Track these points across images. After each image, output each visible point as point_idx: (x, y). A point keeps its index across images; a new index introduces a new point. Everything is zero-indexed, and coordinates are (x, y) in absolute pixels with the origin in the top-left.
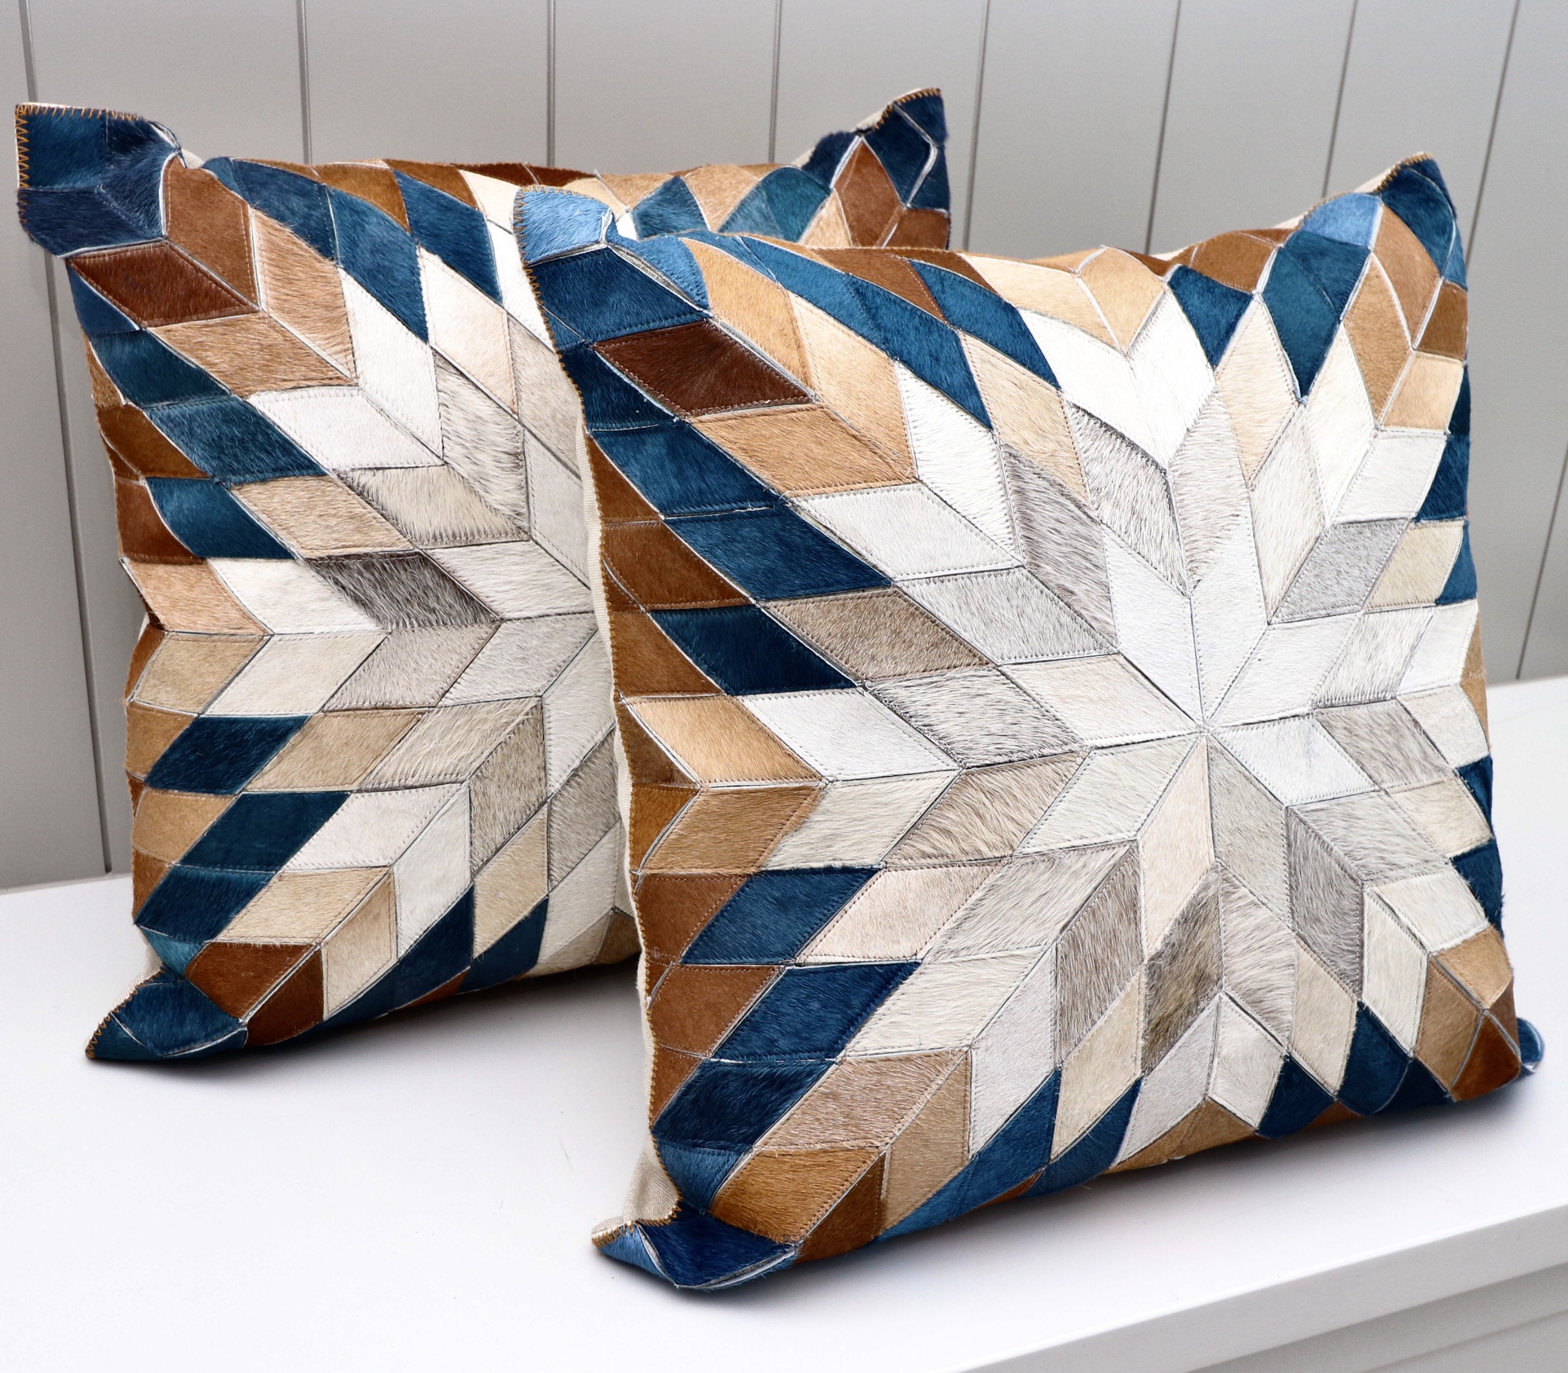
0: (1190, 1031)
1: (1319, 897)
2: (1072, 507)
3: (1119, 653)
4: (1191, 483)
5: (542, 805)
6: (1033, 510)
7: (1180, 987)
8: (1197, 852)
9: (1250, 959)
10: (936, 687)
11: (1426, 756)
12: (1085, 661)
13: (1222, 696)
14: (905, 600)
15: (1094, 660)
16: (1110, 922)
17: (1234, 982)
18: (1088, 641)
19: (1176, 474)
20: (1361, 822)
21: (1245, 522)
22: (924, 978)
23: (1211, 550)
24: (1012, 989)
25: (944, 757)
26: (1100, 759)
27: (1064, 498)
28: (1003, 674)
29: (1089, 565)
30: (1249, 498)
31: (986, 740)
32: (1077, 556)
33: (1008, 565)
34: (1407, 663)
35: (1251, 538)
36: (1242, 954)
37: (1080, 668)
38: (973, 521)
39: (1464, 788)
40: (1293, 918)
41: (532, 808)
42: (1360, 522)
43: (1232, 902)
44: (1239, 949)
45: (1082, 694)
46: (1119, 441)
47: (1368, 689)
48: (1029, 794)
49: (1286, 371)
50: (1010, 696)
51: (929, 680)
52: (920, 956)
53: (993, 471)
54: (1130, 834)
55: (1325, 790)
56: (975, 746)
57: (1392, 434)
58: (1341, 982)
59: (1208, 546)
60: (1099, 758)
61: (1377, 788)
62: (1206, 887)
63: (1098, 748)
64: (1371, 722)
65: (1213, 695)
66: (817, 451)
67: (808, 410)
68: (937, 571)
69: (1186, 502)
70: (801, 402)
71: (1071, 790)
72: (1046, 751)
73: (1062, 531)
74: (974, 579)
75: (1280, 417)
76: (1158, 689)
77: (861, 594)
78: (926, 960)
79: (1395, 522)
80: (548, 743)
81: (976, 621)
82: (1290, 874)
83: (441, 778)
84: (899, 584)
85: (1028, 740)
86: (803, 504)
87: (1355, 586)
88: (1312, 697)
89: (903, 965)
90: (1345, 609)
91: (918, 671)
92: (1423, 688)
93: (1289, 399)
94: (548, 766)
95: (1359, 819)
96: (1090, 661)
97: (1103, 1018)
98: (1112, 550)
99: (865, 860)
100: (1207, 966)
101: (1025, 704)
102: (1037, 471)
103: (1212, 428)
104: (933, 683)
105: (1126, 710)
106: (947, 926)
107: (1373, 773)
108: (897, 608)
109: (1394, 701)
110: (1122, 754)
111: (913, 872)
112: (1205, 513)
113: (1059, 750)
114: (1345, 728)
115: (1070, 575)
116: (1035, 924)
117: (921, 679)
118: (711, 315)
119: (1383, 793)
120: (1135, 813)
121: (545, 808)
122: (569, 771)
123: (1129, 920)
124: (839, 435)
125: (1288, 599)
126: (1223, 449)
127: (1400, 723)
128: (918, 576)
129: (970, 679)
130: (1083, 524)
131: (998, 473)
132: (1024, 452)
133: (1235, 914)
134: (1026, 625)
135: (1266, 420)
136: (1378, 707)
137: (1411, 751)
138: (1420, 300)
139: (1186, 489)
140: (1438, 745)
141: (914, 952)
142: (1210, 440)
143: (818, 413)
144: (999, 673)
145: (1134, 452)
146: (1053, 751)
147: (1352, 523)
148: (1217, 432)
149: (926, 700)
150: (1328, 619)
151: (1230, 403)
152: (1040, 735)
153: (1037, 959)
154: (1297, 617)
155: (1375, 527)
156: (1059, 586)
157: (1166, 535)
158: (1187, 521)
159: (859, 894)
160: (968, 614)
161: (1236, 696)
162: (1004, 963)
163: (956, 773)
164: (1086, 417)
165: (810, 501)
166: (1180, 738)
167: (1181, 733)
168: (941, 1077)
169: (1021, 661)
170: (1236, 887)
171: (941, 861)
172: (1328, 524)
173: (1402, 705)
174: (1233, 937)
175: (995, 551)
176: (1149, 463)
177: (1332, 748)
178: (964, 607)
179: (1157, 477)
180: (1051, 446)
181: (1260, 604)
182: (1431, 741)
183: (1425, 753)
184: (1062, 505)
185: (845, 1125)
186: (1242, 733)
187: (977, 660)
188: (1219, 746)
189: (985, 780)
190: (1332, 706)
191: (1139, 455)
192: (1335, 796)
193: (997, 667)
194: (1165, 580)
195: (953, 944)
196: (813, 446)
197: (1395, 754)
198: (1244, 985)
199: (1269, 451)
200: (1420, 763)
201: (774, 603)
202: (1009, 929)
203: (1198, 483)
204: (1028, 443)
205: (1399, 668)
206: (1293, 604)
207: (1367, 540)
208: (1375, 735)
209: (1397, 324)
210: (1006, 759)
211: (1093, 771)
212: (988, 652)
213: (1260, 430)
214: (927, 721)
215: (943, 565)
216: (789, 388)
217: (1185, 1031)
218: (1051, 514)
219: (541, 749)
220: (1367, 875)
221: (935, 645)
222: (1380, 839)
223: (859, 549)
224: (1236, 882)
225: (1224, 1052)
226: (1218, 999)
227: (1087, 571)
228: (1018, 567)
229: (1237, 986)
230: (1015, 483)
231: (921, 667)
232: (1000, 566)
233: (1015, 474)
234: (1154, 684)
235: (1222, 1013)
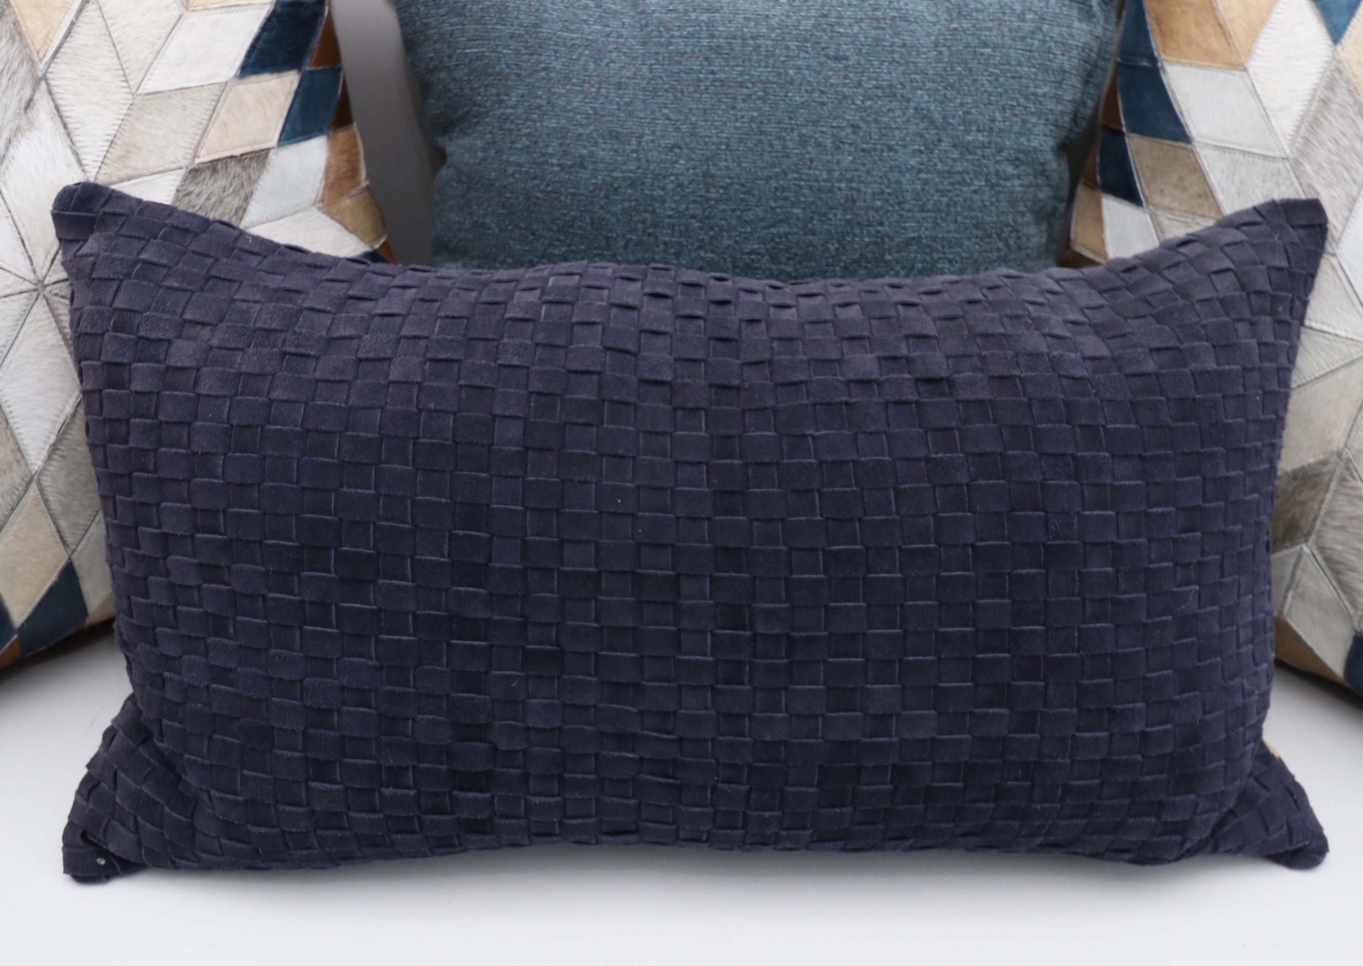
5: (29, 484)
6: (1326, 119)
8: (1329, 435)
9: (1340, 536)
14: (1195, 158)
17: (1320, 544)
32: (1341, 167)
33: (1277, 154)
36: (1335, 528)
38: (1269, 112)
41: (21, 488)
43: (1344, 487)
44: (1335, 524)
53: (1315, 79)
62: (1324, 463)
73: (1341, 142)
74: (1247, 158)
77: (1173, 143)
80: (15, 426)
84: (1196, 143)
86: (1167, 68)
94: (22, 447)
100: (1301, 519)
108: (1187, 161)
121: (34, 486)
122: (47, 447)
128: (1212, 143)
131: (1317, 81)
132: (1352, 70)
133: (1343, 497)
160: (1232, 181)
165: (1173, 67)
170: (1354, 478)
174: (1334, 512)
175: (1272, 141)
178: (1230, 175)
198: (1328, 552)
201: (1133, 134)
218: (1340, 126)
219: (9, 433)
223: (1184, 110)
224: (1355, 475)
225: (1299, 590)
226: (1302, 549)
227: (1343, 182)
228: (1283, 159)
229: (1322, 549)
230: (1326, 93)
231: (1184, 208)
232: (1271, 153)
233: (1331, 86)
234: (1355, 292)
235: (1303, 561)
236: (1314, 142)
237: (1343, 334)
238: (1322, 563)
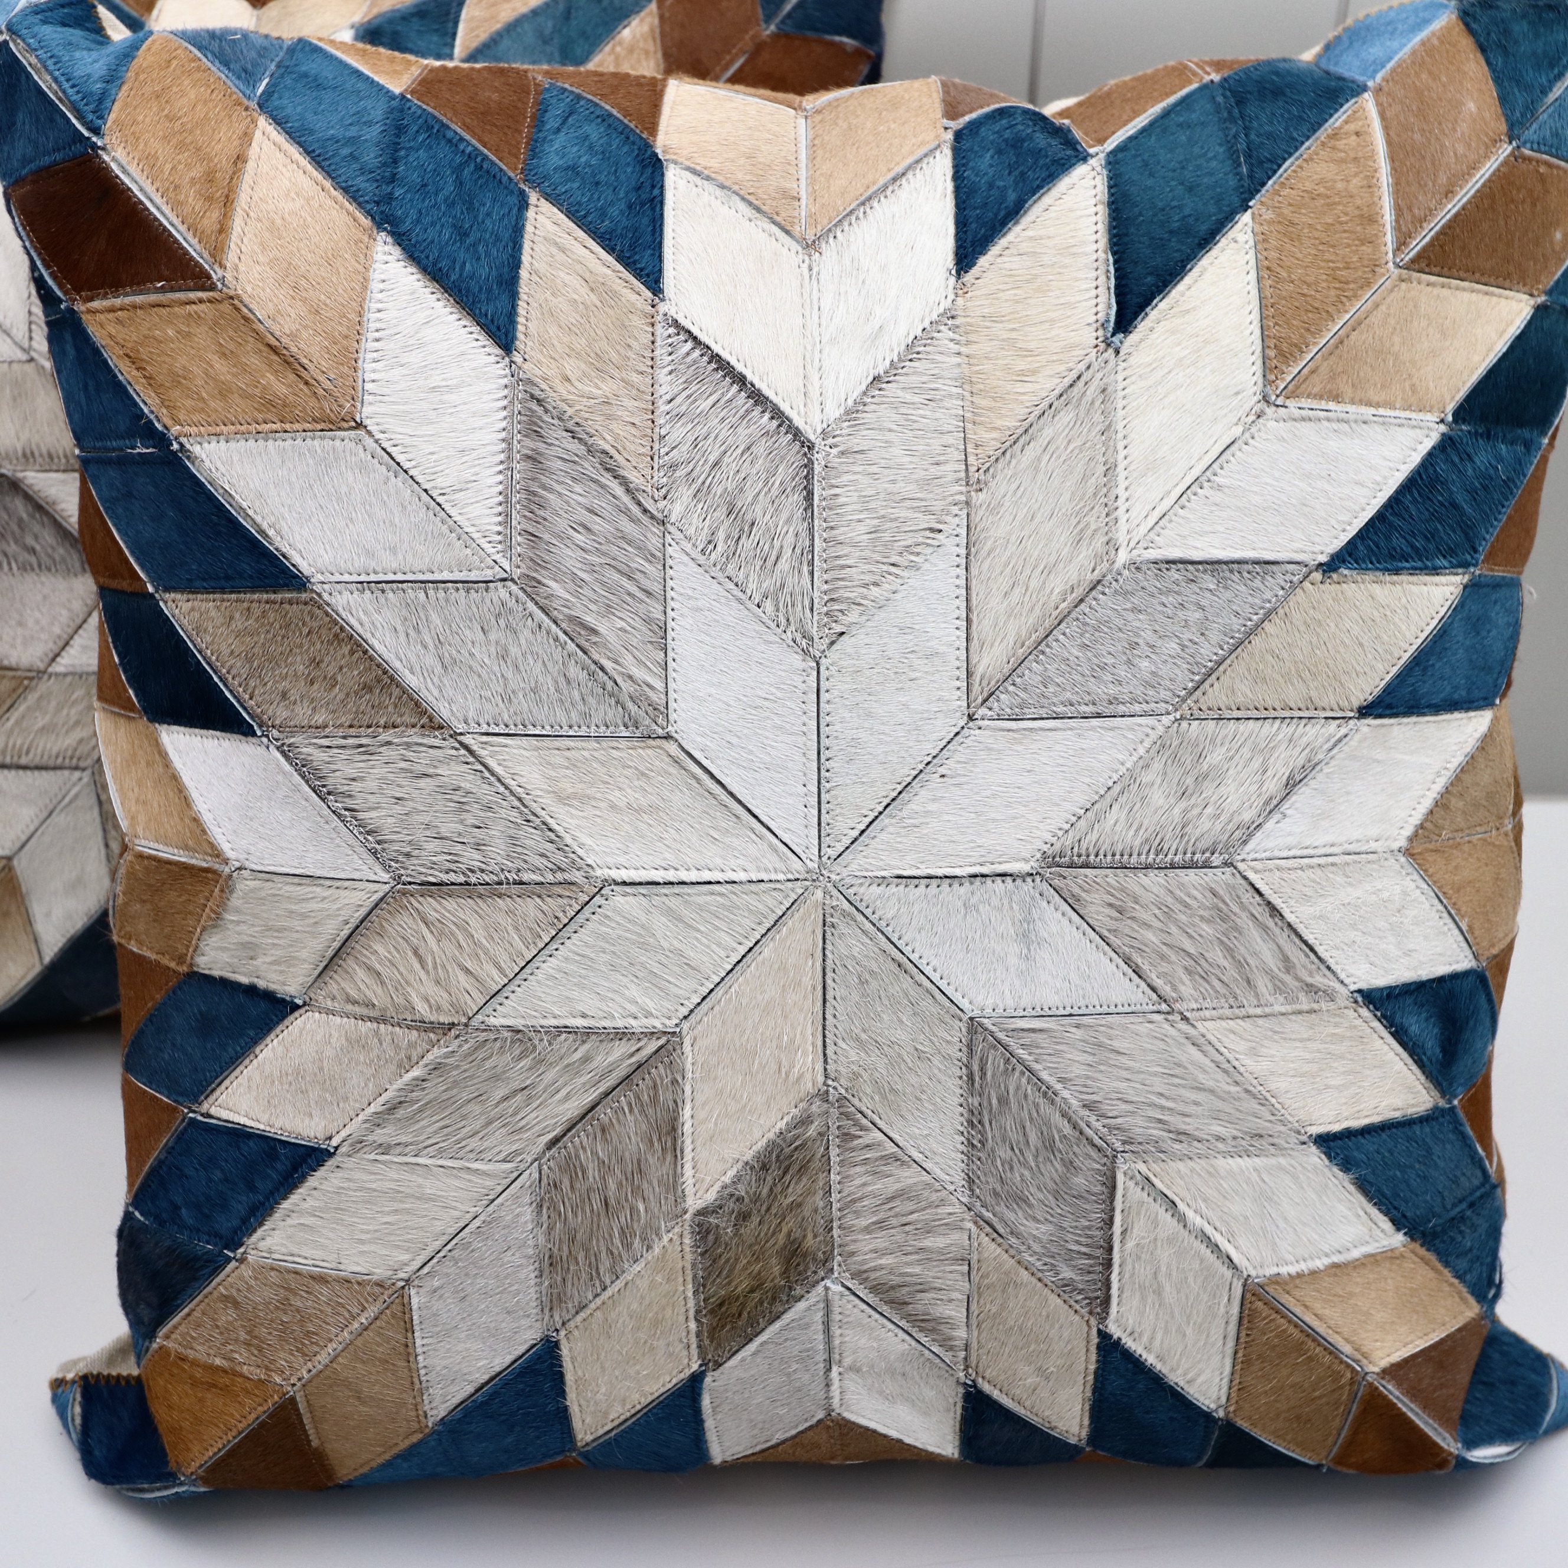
0: (777, 1325)
1: (1025, 1164)
2: (619, 491)
3: (668, 737)
4: (860, 469)
6: (550, 490)
7: (757, 1260)
8: (792, 1066)
9: (880, 1240)
10: (365, 753)
11: (1288, 965)
12: (605, 743)
13: (862, 827)
14: (327, 614)
15: (623, 744)
16: (633, 1148)
17: (854, 1268)
18: (613, 714)
19: (834, 451)
20: (1123, 1060)
21: (952, 547)
22: (340, 1174)
23: (876, 584)
24: (469, 1216)
25: (371, 860)
26: (621, 901)
27: (608, 475)
28: (466, 748)
29: (633, 589)
30: (967, 503)
31: (432, 846)
32: (613, 572)
33: (488, 575)
34: (1273, 807)
35: (962, 572)
36: (867, 1230)
37: (596, 754)
38: (440, 499)
39: (1376, 1024)
40: (971, 1190)
42: (1192, 563)
43: (853, 1150)
44: (864, 1222)
45: (599, 795)
46: (735, 388)
47: (1171, 844)
48: (496, 936)
49: (1102, 290)
50: (469, 781)
51: (357, 741)
52: (334, 1142)
53: (498, 420)
54: (667, 1022)
55: (1051, 998)
56: (416, 853)
57: (1297, 413)
58: (1066, 1297)
59: (868, 578)
60: (619, 898)
61: (1164, 1007)
62: (805, 1121)
63: (616, 883)
64: (1170, 900)
65: (845, 825)
66: (221, 367)
67: (210, 301)
68: (376, 573)
69: (842, 500)
70: (203, 289)
71: (567, 942)
72: (526, 877)
73: (595, 528)
74: (431, 593)
75: (1062, 368)
76: (740, 802)
77: (273, 596)
78: (343, 1150)
79: (1274, 568)
81: (431, 660)
82: (971, 1123)
83: (60, 761)
84: (318, 588)
85: (498, 853)
86: (196, 449)
87: (1164, 671)
88: (1045, 848)
89: (313, 1150)
90: (1137, 708)
91: (341, 725)
92: (1305, 852)
93: (1089, 336)
95: (1118, 1053)
96: (615, 744)
97: (619, 1284)
98: (682, 568)
99: (287, 988)
100: (805, 1237)
101: (497, 799)
102: (570, 425)
103: (924, 379)
104: (361, 746)
105: (678, 830)
106: (372, 1109)
107: (1158, 983)
108: (315, 624)
109: (1228, 870)
110: (663, 898)
111: (338, 1019)
112: (876, 522)
113: (550, 877)
114: (1111, 905)
115: (595, 602)
116: (503, 1131)
117: (344, 737)
118: (99, 144)
119: (1177, 1017)
120: (681, 992)
123: (664, 1150)
124: (252, 343)
125: (1018, 680)
126: (938, 415)
127: (1235, 909)
128: (346, 578)
129: (415, 748)
130: (633, 520)
131: (504, 424)
132: (558, 393)
133: (858, 1169)
134: (509, 675)
135: (1034, 372)
136: (1191, 877)
137: (1255, 954)
138: (1443, 179)
139: (845, 478)
140: (1320, 950)
141: (328, 1134)
142: (917, 399)
143: (226, 307)
144: (457, 745)
145: (759, 409)
146: (540, 879)
147: (1174, 562)
148: (933, 386)
149: (351, 772)
150: (1095, 722)
151: (972, 337)
152: (519, 850)
153: (509, 1181)
154: (1030, 712)
155: (1228, 574)
156: (572, 619)
157: (787, 552)
158: (834, 532)
159: (272, 1036)
160: (419, 647)
161: (891, 829)
162: (456, 1177)
163: (387, 887)
164: (689, 345)
165: (206, 445)
166: (772, 885)
167: (773, 877)
168: (365, 1314)
169: (497, 730)
170: (862, 1128)
171: (365, 1011)
172: (1122, 557)
173: (1245, 878)
174: (854, 1201)
175: (468, 551)
176: (783, 429)
177: (1078, 935)
178: (411, 632)
179: (794, 455)
180: (607, 387)
181: (958, 684)
182: (1306, 943)
183: (1286, 959)
184: (603, 486)
185: (248, 1344)
186: (897, 890)
187: (424, 720)
188: (846, 905)
189: (430, 906)
190: (1086, 866)
191: (767, 416)
192: (1076, 1011)
193: (454, 735)
194: (773, 625)
195: (380, 1135)
196: (215, 358)
197: (1217, 955)
198: (873, 1275)
199: (1026, 424)
200: (1273, 978)
201: (173, 595)
202: (465, 1130)
203: (874, 469)
204: (568, 380)
205: (1247, 816)
206: (1025, 690)
207: (1208, 595)
208: (1176, 922)
209: (1371, 219)
210: (462, 879)
211: (607, 917)
212: (444, 711)
213: (1020, 388)
214: (350, 803)
215: (387, 566)
216: (188, 265)
217: (771, 1322)
218: (580, 499)
220: (1124, 1143)
221: (367, 688)
222: (1160, 1090)
223: (265, 526)
224: (864, 1122)
225: (847, 1361)
226: (827, 1289)
227: (628, 599)
228: (504, 580)
229: (859, 1275)
230: (528, 442)
231: (347, 719)
232: (473, 576)
233: (533, 430)
234: (731, 794)
235: (836, 1310)
236: (546, 537)
237: (741, 876)
238: (870, 1298)
